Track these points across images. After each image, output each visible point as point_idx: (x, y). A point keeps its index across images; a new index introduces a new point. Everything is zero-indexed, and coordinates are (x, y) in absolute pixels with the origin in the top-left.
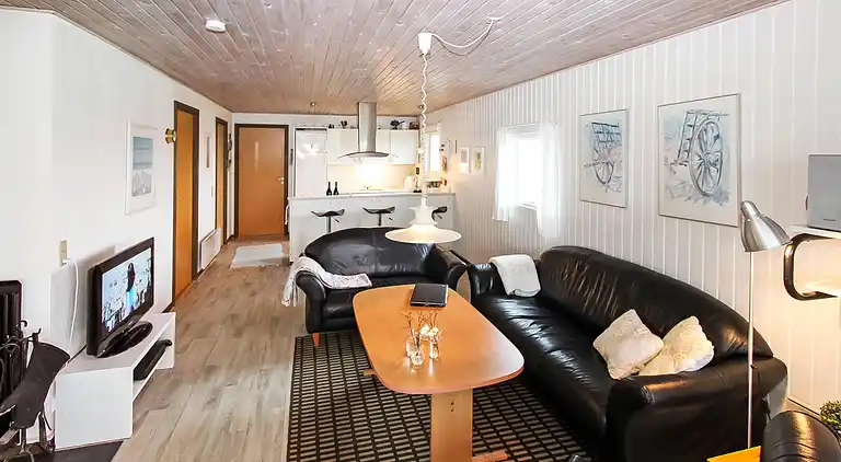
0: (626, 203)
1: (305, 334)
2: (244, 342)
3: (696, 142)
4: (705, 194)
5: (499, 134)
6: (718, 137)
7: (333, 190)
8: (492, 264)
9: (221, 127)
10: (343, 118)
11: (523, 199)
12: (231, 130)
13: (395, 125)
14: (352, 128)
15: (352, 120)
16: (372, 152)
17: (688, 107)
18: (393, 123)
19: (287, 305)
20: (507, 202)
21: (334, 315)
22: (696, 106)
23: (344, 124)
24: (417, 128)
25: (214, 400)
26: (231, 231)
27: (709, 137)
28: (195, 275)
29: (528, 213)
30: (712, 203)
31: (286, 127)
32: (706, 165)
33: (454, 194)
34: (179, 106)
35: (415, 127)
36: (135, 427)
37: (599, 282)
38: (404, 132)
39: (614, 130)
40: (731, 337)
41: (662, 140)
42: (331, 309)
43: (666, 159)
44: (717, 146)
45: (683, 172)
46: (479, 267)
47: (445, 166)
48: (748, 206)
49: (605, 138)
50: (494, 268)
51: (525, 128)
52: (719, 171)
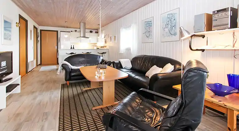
0: (153, 41)
1: (65, 82)
2: (44, 86)
3: (170, 22)
4: (172, 34)
5: (121, 30)
6: (174, 20)
7: (72, 47)
8: (119, 61)
9: (35, 29)
10: (76, 29)
11: (127, 47)
12: (39, 31)
13: (91, 32)
14: (78, 32)
15: (78, 30)
16: (84, 37)
17: (168, 13)
18: (90, 31)
19: (59, 74)
20: (123, 48)
21: (74, 76)
22: (170, 13)
23: (76, 31)
24: (98, 33)
25: (35, 98)
26: (39, 63)
27: (173, 20)
28: (27, 72)
29: (128, 50)
30: (173, 36)
31: (57, 31)
32: (172, 27)
33: (108, 49)
34: (20, 17)
35: (97, 32)
36: (7, 106)
37: (147, 62)
38: (94, 34)
39: (151, 23)
40: (178, 66)
41: (162, 23)
42: (73, 74)
43: (163, 28)
44: (175, 21)
45: (167, 30)
46: (116, 62)
47: (106, 42)
48: (182, 28)
49: (148, 25)
50: (120, 62)
51: (128, 27)
52: (175, 28)
